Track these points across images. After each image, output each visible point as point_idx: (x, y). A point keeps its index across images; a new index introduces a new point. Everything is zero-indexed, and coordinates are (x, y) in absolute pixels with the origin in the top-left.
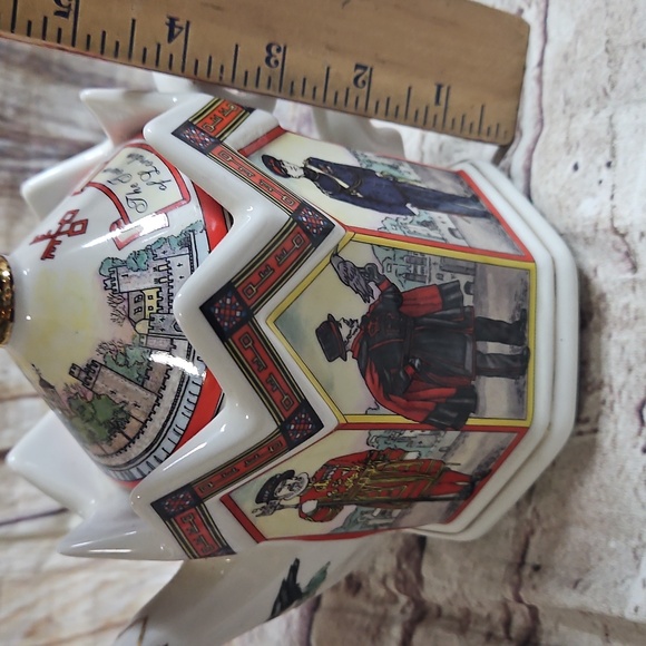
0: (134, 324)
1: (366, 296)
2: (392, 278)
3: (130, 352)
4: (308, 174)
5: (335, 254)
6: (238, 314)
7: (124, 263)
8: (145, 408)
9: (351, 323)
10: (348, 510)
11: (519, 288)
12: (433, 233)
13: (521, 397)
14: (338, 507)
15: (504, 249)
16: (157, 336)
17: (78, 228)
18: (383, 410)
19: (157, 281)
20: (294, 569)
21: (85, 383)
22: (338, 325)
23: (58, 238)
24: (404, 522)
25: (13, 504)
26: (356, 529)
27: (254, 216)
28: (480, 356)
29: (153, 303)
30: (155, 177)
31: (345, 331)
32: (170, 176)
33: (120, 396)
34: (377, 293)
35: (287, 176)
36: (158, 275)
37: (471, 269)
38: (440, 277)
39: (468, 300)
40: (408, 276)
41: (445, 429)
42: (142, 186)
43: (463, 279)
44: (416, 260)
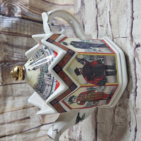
1: (83, 64)
2: (88, 60)
4: (71, 44)
5: (76, 57)
6: (59, 69)
9: (81, 69)
11: (113, 59)
12: (95, 51)
14: (85, 102)
15: (110, 52)
18: (88, 83)
20: (79, 114)
22: (78, 69)
25: (30, 126)
27: (61, 52)
31: (80, 70)
34: (85, 63)
35: (67, 45)
37: (103, 57)
38: (97, 59)
39: (103, 62)
40: (91, 59)
41: (101, 86)
43: (102, 59)
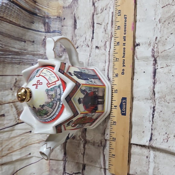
0: (51, 99)
1: (84, 94)
2: (87, 91)
3: (50, 103)
4: (75, 75)
5: (80, 88)
7: (49, 90)
8: (51, 111)
9: (82, 98)
10: (78, 125)
11: (103, 90)
12: (92, 83)
13: (103, 107)
14: (76, 125)
15: (101, 84)
16: (55, 101)
17: (41, 84)
18: (86, 111)
19: (55, 93)
20: (69, 135)
21: (42, 108)
22: (80, 99)
23: (38, 85)
24: (84, 126)
26: (78, 128)
28: (98, 101)
29: (54, 96)
30: (53, 76)
31: (81, 100)
32: (55, 76)
33: (47, 110)
34: (85, 93)
35: (72, 76)
36: (55, 92)
37: (97, 88)
38: (93, 90)
39: (97, 93)
40: (89, 91)
41: (93, 113)
42: (51, 77)
43: (96, 90)
44: (90, 88)
